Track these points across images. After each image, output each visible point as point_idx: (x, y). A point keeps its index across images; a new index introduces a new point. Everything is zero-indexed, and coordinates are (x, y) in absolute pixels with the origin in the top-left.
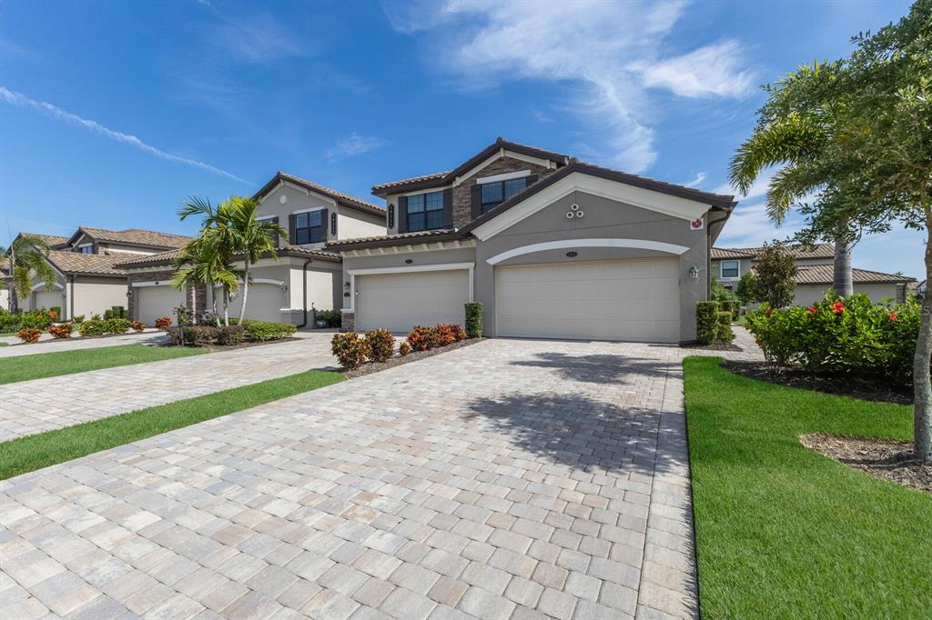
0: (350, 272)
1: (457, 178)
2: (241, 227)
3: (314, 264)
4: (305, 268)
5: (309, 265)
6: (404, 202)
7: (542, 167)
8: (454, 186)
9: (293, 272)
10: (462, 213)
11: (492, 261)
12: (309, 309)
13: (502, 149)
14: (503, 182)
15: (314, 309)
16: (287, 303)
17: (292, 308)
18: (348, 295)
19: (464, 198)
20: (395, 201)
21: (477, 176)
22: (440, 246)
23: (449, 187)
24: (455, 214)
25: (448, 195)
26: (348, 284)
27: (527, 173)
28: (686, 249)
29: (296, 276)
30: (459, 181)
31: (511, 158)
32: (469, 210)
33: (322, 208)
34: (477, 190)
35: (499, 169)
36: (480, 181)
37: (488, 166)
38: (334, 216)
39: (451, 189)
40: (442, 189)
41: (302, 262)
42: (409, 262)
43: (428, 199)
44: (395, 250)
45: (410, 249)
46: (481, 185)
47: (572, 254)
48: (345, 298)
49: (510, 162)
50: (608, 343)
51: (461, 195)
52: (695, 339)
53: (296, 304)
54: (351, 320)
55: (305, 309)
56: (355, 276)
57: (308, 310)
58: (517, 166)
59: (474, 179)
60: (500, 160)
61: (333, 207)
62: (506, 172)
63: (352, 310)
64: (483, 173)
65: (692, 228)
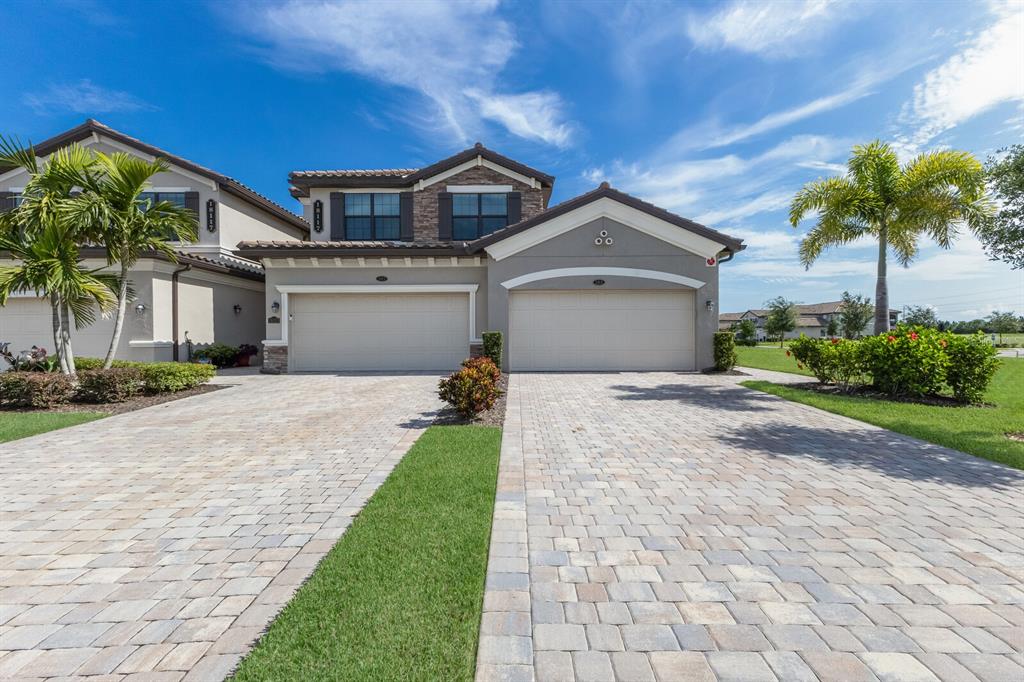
0: (280, 288)
1: (421, 181)
2: (119, 204)
3: (193, 273)
4: (175, 278)
5: (181, 275)
6: (338, 201)
7: (526, 185)
8: (416, 188)
9: (156, 282)
10: (425, 224)
11: (508, 284)
12: (181, 341)
13: (480, 156)
14: (480, 195)
15: (188, 342)
16: (148, 332)
17: (155, 340)
18: (275, 320)
19: (428, 207)
20: (324, 196)
21: (446, 182)
22: (431, 262)
23: (409, 190)
24: (416, 224)
25: (407, 201)
26: (277, 305)
27: (509, 189)
28: (702, 284)
29: (161, 289)
30: (422, 185)
31: (489, 169)
32: (436, 221)
33: (188, 189)
34: (446, 199)
35: (474, 178)
36: (451, 189)
37: (460, 174)
38: (212, 206)
39: (411, 193)
40: (399, 191)
41: (171, 268)
42: (382, 279)
43: (377, 201)
44: (362, 263)
45: (385, 263)
46: (452, 194)
47: (599, 282)
48: (269, 326)
49: (488, 172)
50: (636, 374)
51: (424, 202)
52: (713, 366)
53: (162, 334)
54: (282, 357)
55: (177, 342)
56: (290, 294)
57: (180, 343)
58: (497, 179)
59: (444, 184)
60: (476, 168)
61: (209, 190)
62: (483, 184)
63: (284, 342)
64: (455, 180)
65: (708, 265)
